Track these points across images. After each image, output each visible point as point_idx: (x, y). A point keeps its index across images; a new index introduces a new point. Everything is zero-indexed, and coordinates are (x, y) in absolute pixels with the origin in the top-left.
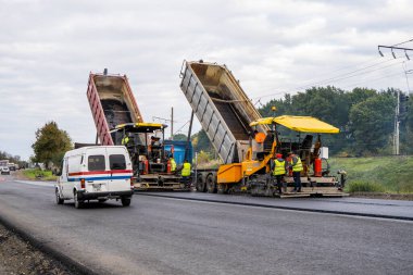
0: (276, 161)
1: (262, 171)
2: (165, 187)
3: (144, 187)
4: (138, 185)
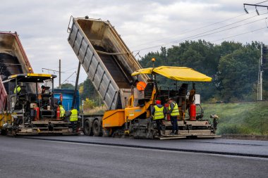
0: (156, 107)
1: (143, 116)
2: (54, 132)
3: (35, 132)
4: (30, 130)
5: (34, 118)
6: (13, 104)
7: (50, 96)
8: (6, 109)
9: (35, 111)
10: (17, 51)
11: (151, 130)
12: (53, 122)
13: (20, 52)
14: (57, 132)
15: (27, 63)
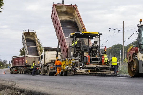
2: (100, 73)
3: (87, 72)
5: (86, 63)
6: (72, 53)
7: (98, 48)
8: (67, 57)
9: (87, 58)
10: (76, 17)
12: (99, 66)
14: (102, 73)
15: (83, 26)
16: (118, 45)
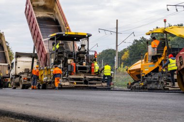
1: (156, 70)
2: (89, 85)
3: (72, 85)
4: (67, 84)
5: (71, 73)
6: (52, 60)
7: (85, 53)
8: (46, 65)
9: (72, 66)
10: (57, 13)
11: (162, 82)
12: (88, 77)
13: (60, 14)
14: (92, 86)
15: (66, 24)
16: (110, 50)
